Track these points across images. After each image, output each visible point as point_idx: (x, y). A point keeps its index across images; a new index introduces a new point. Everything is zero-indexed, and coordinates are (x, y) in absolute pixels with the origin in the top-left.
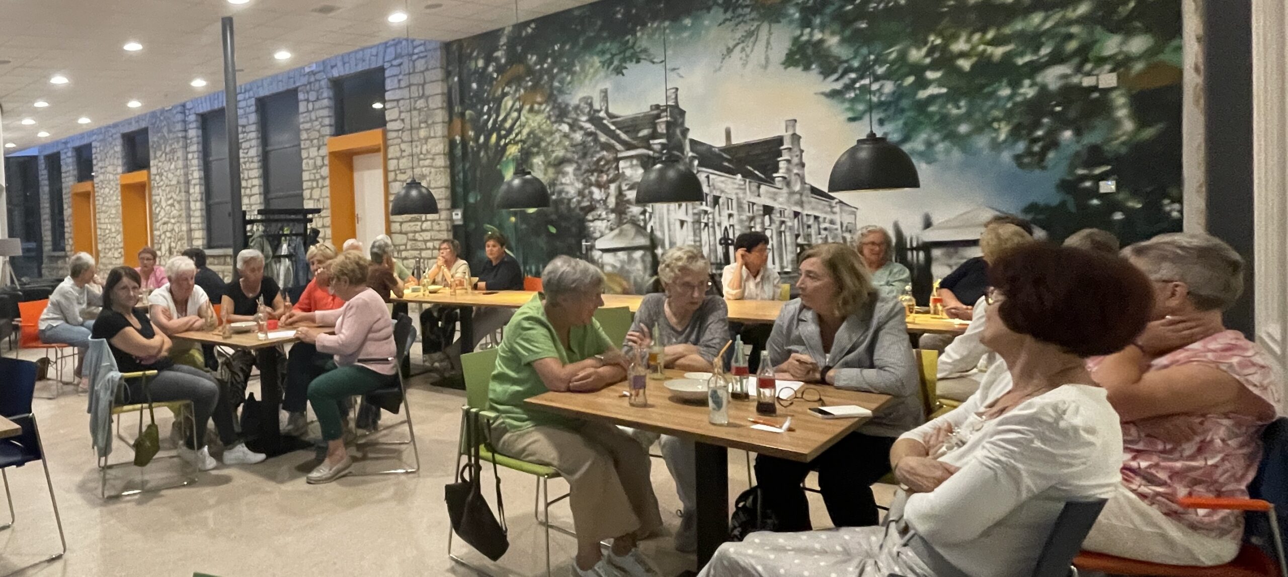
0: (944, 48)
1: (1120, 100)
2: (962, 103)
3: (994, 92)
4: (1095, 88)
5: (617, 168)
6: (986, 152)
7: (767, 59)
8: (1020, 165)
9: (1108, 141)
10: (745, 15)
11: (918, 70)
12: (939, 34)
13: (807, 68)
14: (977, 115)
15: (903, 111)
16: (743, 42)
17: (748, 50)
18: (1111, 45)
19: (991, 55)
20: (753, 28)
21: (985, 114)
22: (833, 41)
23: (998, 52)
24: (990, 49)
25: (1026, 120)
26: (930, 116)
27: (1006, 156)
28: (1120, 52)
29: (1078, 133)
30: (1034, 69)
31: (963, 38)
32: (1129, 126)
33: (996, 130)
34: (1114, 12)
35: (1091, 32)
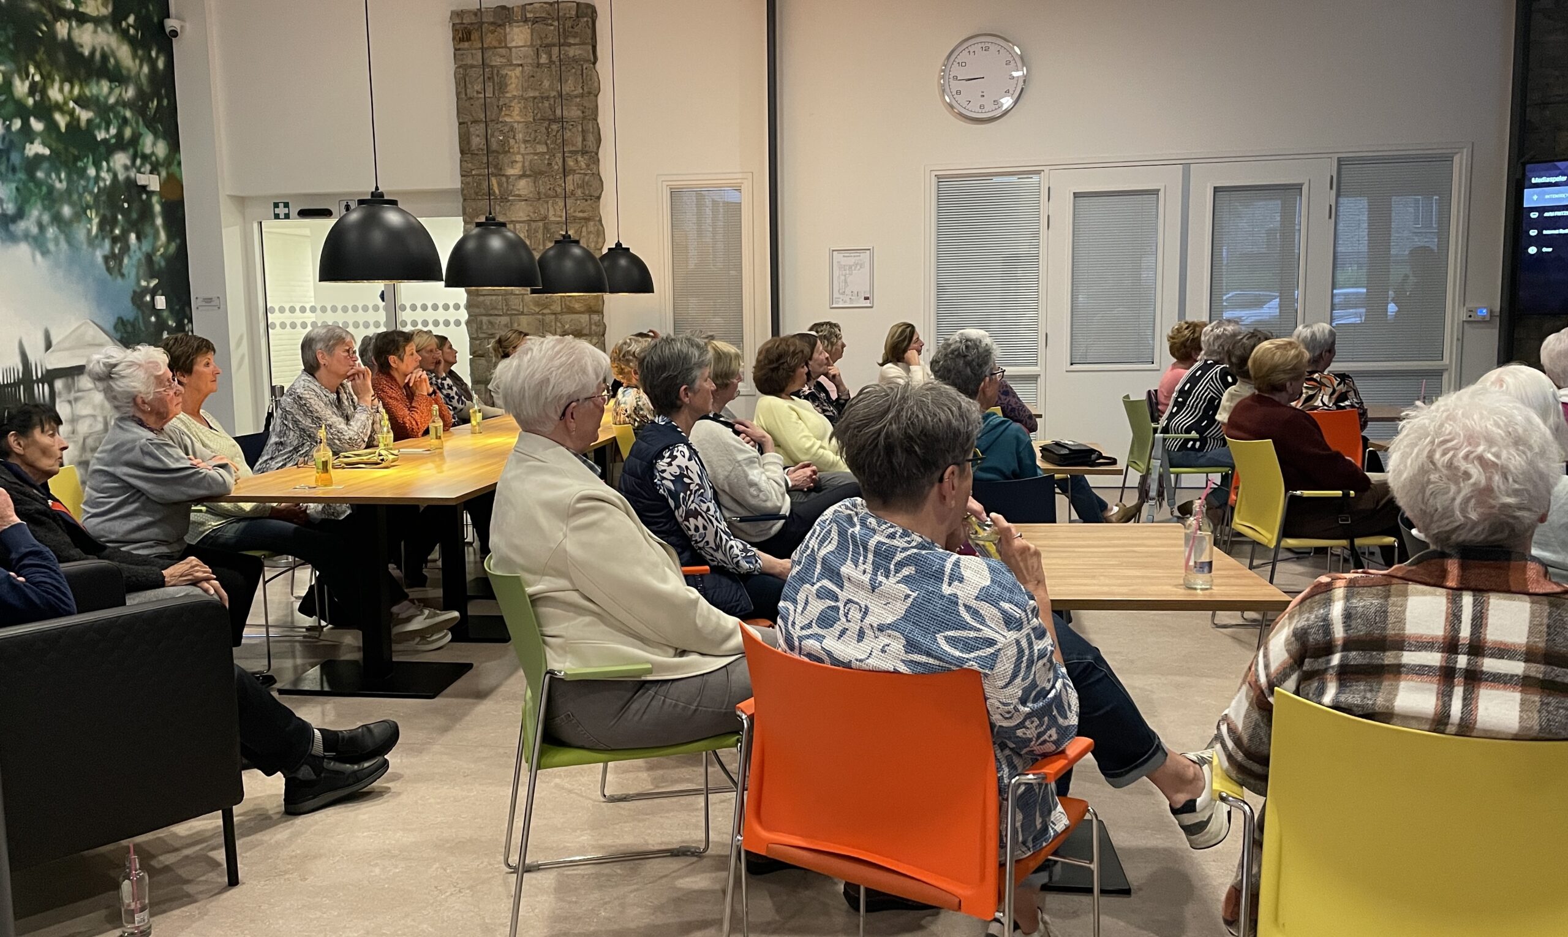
0: (44, 93)
1: (157, 208)
2: (63, 175)
3: (85, 169)
4: (144, 188)
6: (85, 246)
8: (108, 269)
9: (155, 250)
11: (24, 113)
12: (38, 68)
14: (75, 197)
15: (14, 170)
18: (148, 143)
19: (78, 120)
21: (81, 196)
23: (84, 115)
24: (78, 110)
25: (109, 213)
26: (39, 184)
27: (99, 255)
28: (153, 153)
29: (138, 238)
30: (109, 149)
31: (57, 86)
32: (163, 236)
33: (90, 220)
34: (147, 106)
35: (137, 123)
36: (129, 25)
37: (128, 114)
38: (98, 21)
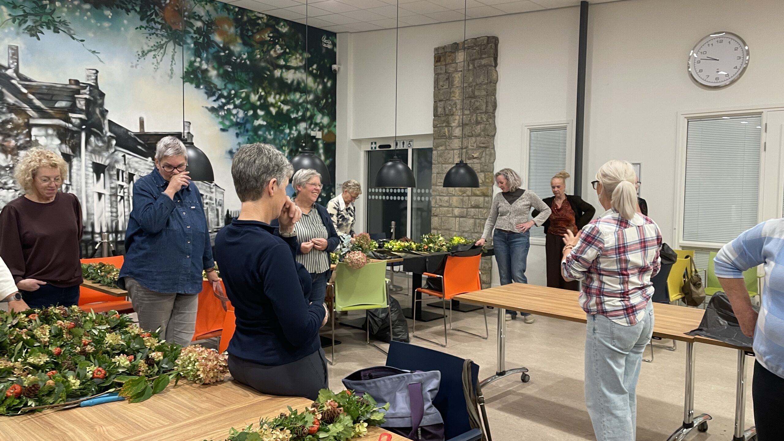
0: (265, 99)
1: (321, 145)
2: (272, 133)
3: (283, 130)
5: (29, 135)
7: (172, 70)
10: (157, 29)
11: (254, 107)
12: (264, 89)
13: (198, 87)
14: (277, 141)
16: (155, 50)
17: (159, 58)
18: (319, 118)
19: (282, 110)
20: (162, 43)
21: (280, 141)
22: (213, 73)
23: (285, 108)
24: (282, 106)
25: (294, 148)
28: (321, 122)
30: (297, 121)
32: (323, 157)
34: (320, 102)
35: (313, 110)
36: (313, 69)
37: (309, 106)
38: (296, 69)
